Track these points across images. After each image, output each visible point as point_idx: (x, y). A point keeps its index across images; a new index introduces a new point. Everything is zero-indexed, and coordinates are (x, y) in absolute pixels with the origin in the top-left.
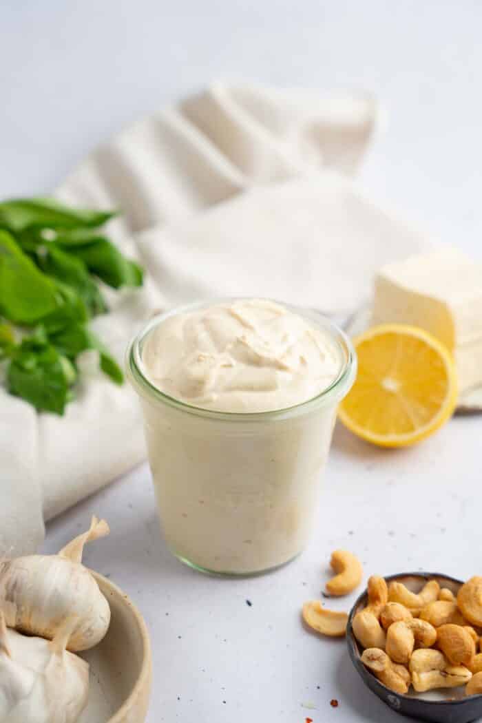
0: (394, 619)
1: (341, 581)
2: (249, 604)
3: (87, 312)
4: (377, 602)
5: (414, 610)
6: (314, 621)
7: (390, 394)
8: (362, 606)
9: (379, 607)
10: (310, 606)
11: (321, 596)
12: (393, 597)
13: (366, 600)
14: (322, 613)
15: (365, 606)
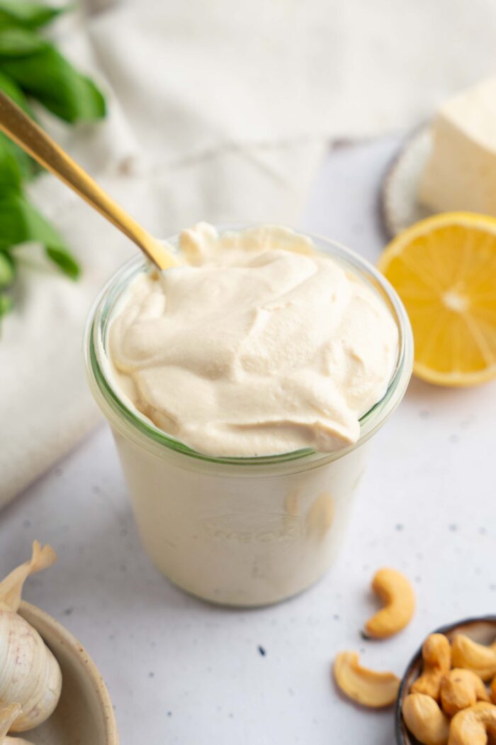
0: (459, 705)
1: (386, 619)
2: (262, 652)
3: (23, 170)
4: (436, 669)
5: (486, 673)
6: (350, 684)
7: (453, 315)
8: (415, 673)
9: (437, 678)
10: (344, 659)
11: (358, 638)
12: (457, 662)
13: (421, 663)
14: (360, 672)
15: (420, 674)
